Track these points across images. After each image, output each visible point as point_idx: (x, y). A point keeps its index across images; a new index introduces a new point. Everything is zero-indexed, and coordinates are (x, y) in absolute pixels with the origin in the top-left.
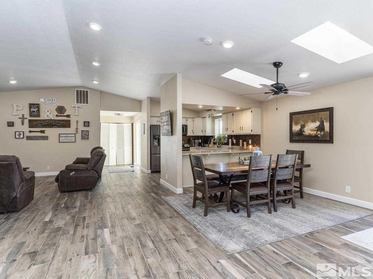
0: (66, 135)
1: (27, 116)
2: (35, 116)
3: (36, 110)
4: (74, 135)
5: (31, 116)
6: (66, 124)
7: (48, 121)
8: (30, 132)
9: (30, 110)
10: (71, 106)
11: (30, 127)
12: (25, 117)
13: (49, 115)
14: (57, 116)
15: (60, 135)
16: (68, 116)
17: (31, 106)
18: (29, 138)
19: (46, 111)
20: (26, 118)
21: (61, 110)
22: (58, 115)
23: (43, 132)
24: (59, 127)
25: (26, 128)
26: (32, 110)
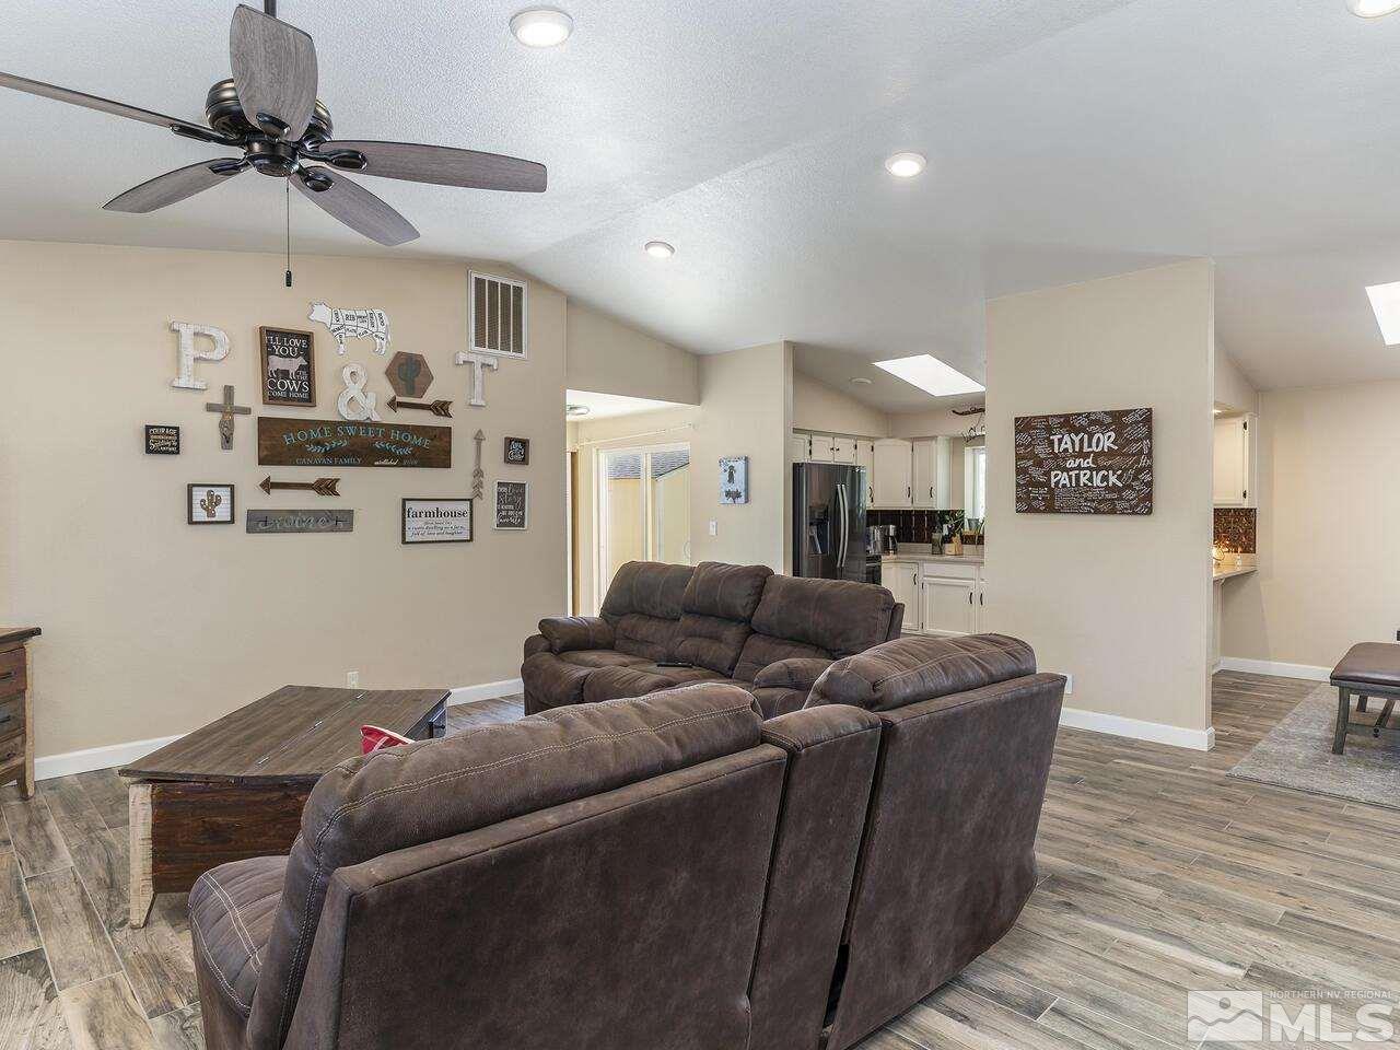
0: (432, 506)
1: (249, 394)
2: (288, 400)
3: (293, 365)
4: (465, 506)
5: (270, 398)
6: (431, 450)
7: (351, 431)
8: (268, 486)
9: (265, 363)
10: (455, 356)
11: (262, 462)
12: (238, 402)
13: (360, 397)
14: (394, 405)
15: (409, 505)
16: (441, 408)
17: (273, 340)
18: (260, 522)
19: (347, 372)
20: (246, 411)
21: (408, 372)
22: (399, 399)
23: (327, 487)
24: (402, 462)
25: (242, 466)
26: (277, 363)
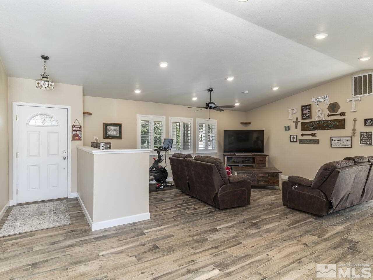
0: (339, 139)
1: (300, 119)
2: (307, 118)
3: (307, 112)
5: (303, 119)
6: (340, 125)
7: (318, 123)
8: (302, 135)
9: (302, 112)
10: (347, 100)
11: (302, 130)
12: (298, 120)
13: (320, 116)
15: (332, 138)
16: (343, 114)
17: (303, 108)
18: (302, 142)
19: (317, 111)
20: (299, 122)
21: (333, 107)
22: (330, 114)
23: (314, 135)
24: (331, 128)
25: (298, 132)
26: (304, 112)
